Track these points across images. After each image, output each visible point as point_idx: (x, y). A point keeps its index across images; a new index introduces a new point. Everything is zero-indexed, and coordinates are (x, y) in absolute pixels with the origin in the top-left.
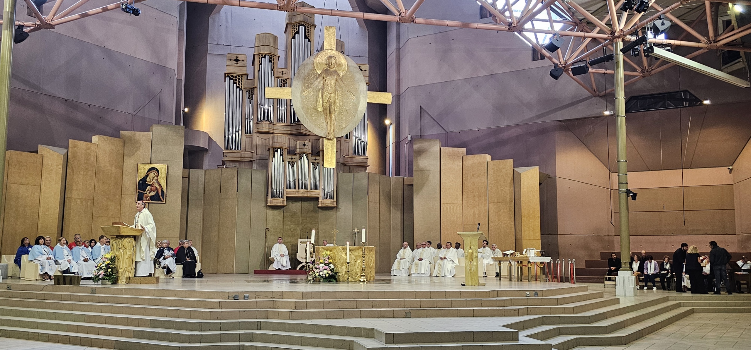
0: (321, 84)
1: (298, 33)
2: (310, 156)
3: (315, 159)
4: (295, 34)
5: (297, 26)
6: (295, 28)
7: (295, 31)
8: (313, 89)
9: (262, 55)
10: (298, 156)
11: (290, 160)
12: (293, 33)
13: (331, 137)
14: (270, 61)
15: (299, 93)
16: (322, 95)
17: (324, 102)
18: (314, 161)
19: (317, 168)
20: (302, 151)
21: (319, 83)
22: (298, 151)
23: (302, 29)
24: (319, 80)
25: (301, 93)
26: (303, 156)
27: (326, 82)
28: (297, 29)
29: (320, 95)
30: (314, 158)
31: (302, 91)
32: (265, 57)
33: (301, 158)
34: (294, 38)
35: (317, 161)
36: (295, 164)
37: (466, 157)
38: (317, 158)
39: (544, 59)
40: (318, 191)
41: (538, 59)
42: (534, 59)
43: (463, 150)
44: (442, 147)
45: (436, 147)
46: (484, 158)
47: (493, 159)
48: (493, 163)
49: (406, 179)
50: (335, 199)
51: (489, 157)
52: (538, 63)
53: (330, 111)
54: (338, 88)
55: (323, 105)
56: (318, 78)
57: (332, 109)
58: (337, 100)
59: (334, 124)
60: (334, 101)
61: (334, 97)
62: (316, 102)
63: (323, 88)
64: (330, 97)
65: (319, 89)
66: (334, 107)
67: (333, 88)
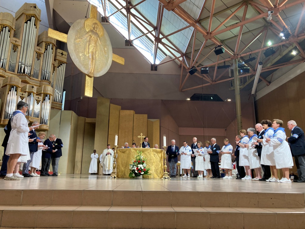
0: (88, 39)
1: (30, 20)
2: (35, 95)
3: (38, 98)
4: (28, 20)
5: (29, 17)
6: (28, 17)
7: (28, 19)
8: (83, 40)
9: (3, 26)
10: (27, 94)
11: (21, 95)
12: (26, 20)
13: (92, 75)
14: (9, 31)
18: (37, 99)
19: (38, 104)
20: (30, 91)
21: (87, 37)
22: (27, 90)
23: (33, 19)
24: (87, 35)
25: (75, 40)
26: (31, 94)
27: (92, 38)
28: (29, 18)
29: (88, 45)
30: (37, 96)
31: (75, 39)
32: (6, 27)
33: (29, 96)
34: (26, 23)
35: (39, 99)
36: (24, 98)
37: (121, 111)
38: (40, 97)
39: (157, 70)
40: (38, 118)
41: (153, 70)
42: (152, 70)
43: (120, 107)
44: (111, 104)
45: (108, 103)
46: (132, 112)
47: (136, 113)
48: (136, 115)
49: (86, 118)
50: (48, 125)
51: (134, 112)
52: (154, 72)
53: (93, 58)
54: (98, 45)
55: (89, 53)
56: (86, 34)
57: (94, 57)
58: (97, 52)
59: (94, 67)
60: (96, 52)
61: (96, 49)
62: (85, 49)
63: (90, 41)
64: (94, 49)
65: (87, 42)
66: (95, 56)
67: (96, 43)
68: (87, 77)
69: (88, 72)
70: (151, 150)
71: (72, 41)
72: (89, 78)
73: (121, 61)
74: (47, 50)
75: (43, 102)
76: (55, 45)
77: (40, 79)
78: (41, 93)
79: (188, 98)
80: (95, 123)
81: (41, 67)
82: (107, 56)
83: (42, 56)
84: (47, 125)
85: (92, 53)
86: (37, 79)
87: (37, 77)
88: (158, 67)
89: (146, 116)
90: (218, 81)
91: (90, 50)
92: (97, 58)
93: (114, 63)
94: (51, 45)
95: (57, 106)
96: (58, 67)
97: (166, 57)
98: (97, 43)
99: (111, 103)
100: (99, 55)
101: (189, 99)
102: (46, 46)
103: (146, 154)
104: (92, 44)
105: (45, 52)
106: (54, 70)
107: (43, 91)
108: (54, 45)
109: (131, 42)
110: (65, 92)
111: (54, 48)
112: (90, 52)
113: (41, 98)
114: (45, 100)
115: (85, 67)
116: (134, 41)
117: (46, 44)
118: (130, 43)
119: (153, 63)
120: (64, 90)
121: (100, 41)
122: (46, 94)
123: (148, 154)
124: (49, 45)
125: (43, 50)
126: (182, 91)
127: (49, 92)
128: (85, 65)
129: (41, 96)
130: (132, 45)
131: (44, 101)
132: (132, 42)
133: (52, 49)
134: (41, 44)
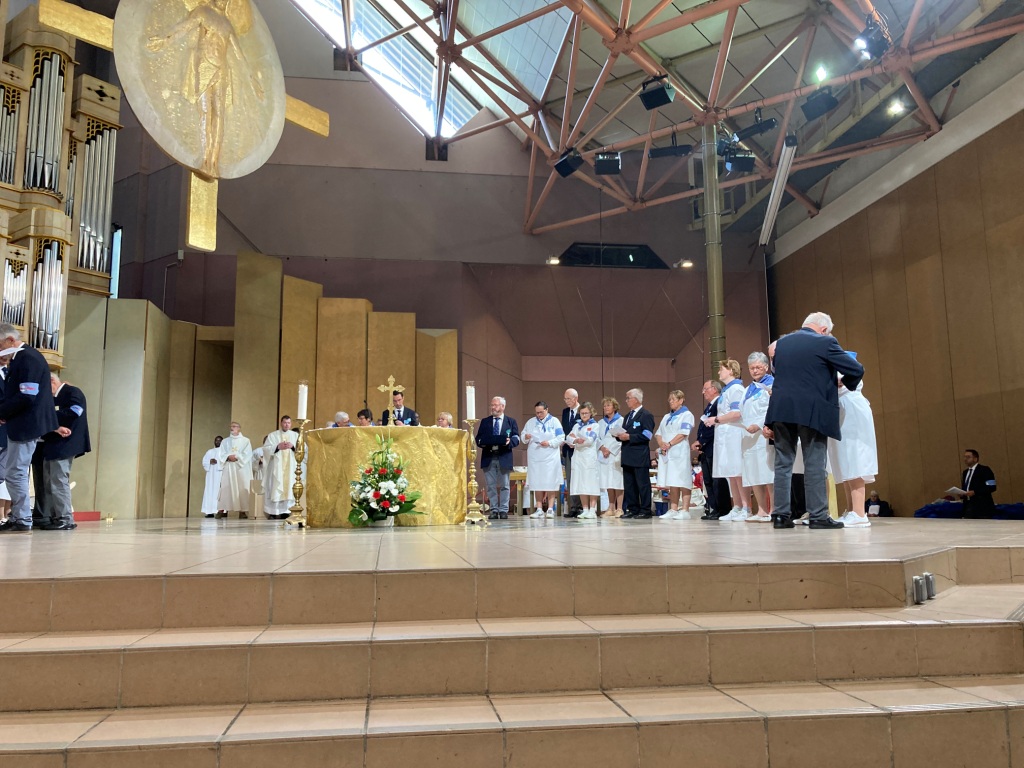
0: (194, 38)
2: (4, 242)
3: (17, 254)
8: (174, 43)
13: (212, 173)
15: (137, 39)
16: (197, 65)
17: (201, 82)
18: (13, 257)
19: (19, 274)
21: (189, 32)
24: (189, 25)
27: (208, 36)
29: (192, 60)
30: (14, 248)
35: (20, 258)
37: (324, 301)
38: (22, 251)
39: (446, 160)
40: (20, 327)
41: (433, 159)
42: (429, 156)
43: (317, 288)
44: (285, 277)
45: (275, 274)
46: (361, 305)
47: (375, 309)
48: (374, 316)
49: (200, 328)
50: (61, 351)
51: (370, 306)
52: (436, 166)
53: (214, 110)
54: (231, 62)
55: (197, 90)
56: (186, 20)
57: (218, 105)
58: (229, 89)
59: (220, 143)
60: (224, 89)
61: (223, 79)
62: (182, 77)
63: (199, 47)
64: (216, 76)
65: (189, 50)
66: (223, 104)
67: (222, 56)
68: (195, 181)
69: (196, 162)
70: (423, 434)
71: (134, 43)
72: (202, 182)
73: (316, 122)
74: (41, 76)
75: (36, 269)
76: (73, 59)
77: (19, 186)
78: (28, 237)
79: (554, 256)
80: (232, 343)
81: (22, 140)
82: (265, 102)
83: (24, 98)
84: (55, 352)
85: (212, 91)
86: (10, 186)
87: (10, 179)
88: (450, 147)
89: (411, 318)
90: (652, 198)
91: (204, 82)
92: (230, 110)
93: (290, 129)
94: (56, 59)
95: (90, 284)
96: (88, 142)
97: (477, 111)
98: (228, 56)
99: (286, 271)
100: (237, 102)
101: (555, 261)
102: (37, 63)
103: (406, 447)
104: (211, 61)
105: (34, 86)
106: (75, 154)
107: (32, 228)
108: (70, 60)
109: (356, 58)
110: (118, 235)
111: (70, 71)
112: (201, 87)
113: (28, 254)
114: (42, 261)
115: (185, 142)
116: (364, 54)
117: (38, 55)
118: (351, 61)
119: (432, 134)
120: (115, 227)
121: (240, 48)
122: (47, 241)
123: (413, 447)
124: (51, 60)
125: (26, 78)
126: (535, 231)
127: (56, 233)
128: (186, 135)
129: (28, 246)
130: (356, 68)
131: (40, 264)
132: (358, 56)
133: (61, 73)
134: (18, 55)
